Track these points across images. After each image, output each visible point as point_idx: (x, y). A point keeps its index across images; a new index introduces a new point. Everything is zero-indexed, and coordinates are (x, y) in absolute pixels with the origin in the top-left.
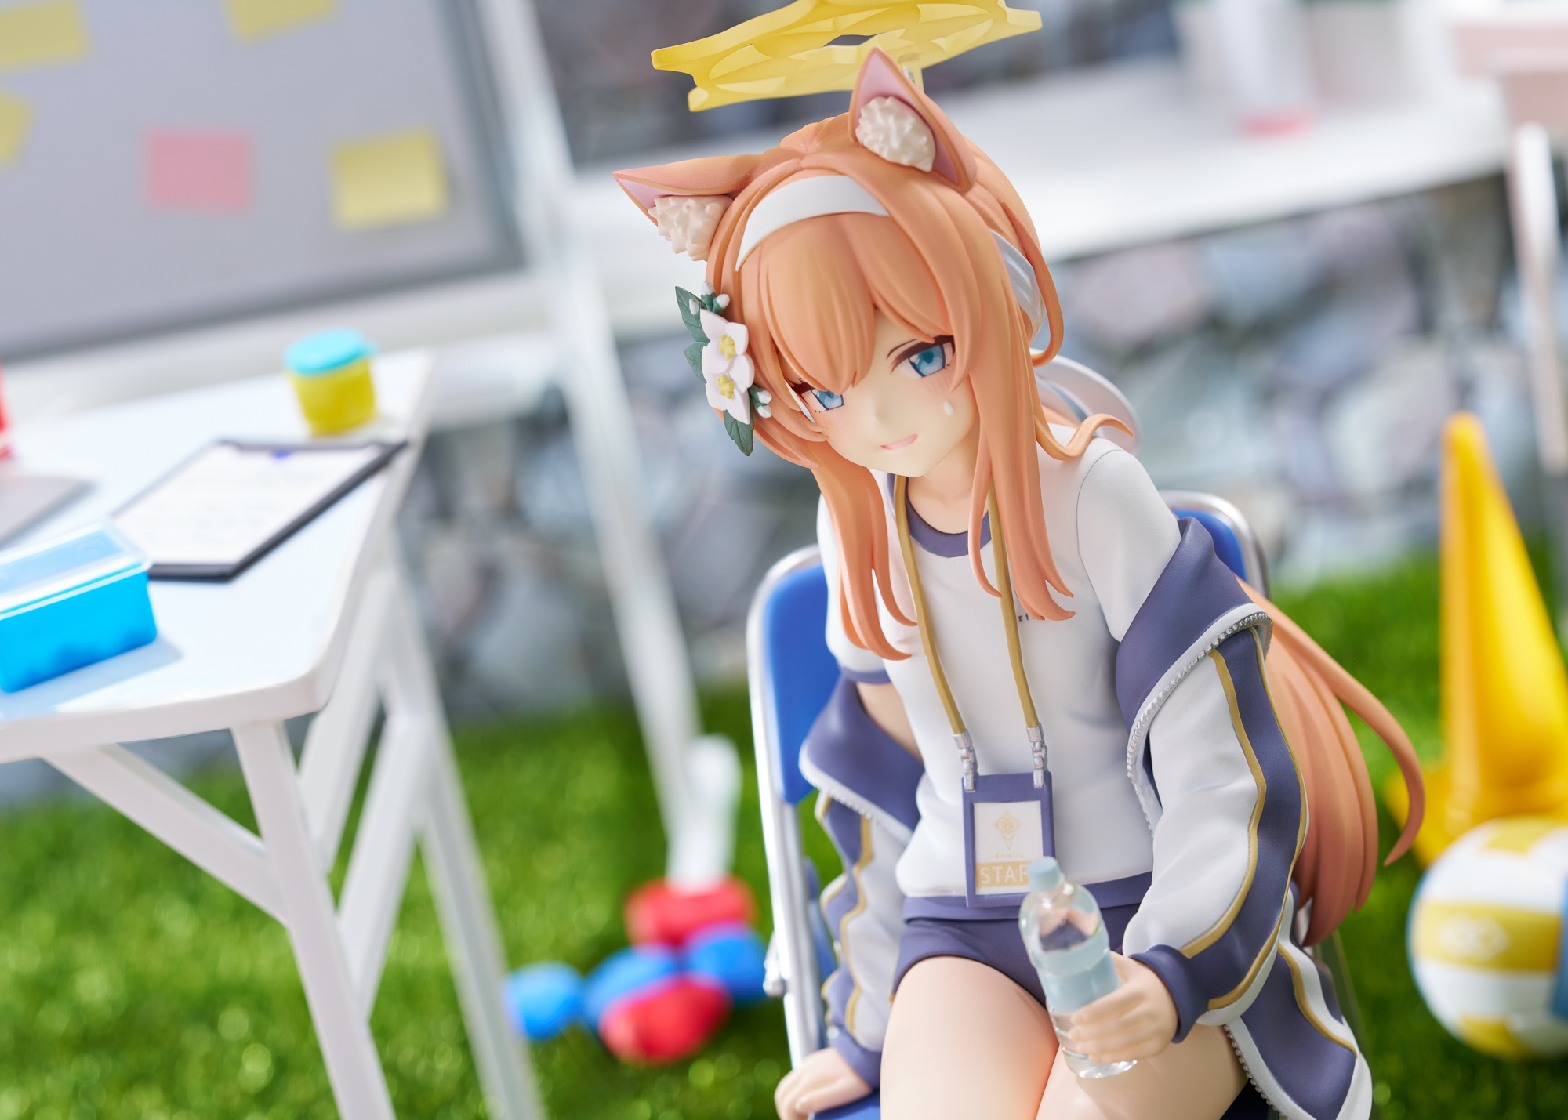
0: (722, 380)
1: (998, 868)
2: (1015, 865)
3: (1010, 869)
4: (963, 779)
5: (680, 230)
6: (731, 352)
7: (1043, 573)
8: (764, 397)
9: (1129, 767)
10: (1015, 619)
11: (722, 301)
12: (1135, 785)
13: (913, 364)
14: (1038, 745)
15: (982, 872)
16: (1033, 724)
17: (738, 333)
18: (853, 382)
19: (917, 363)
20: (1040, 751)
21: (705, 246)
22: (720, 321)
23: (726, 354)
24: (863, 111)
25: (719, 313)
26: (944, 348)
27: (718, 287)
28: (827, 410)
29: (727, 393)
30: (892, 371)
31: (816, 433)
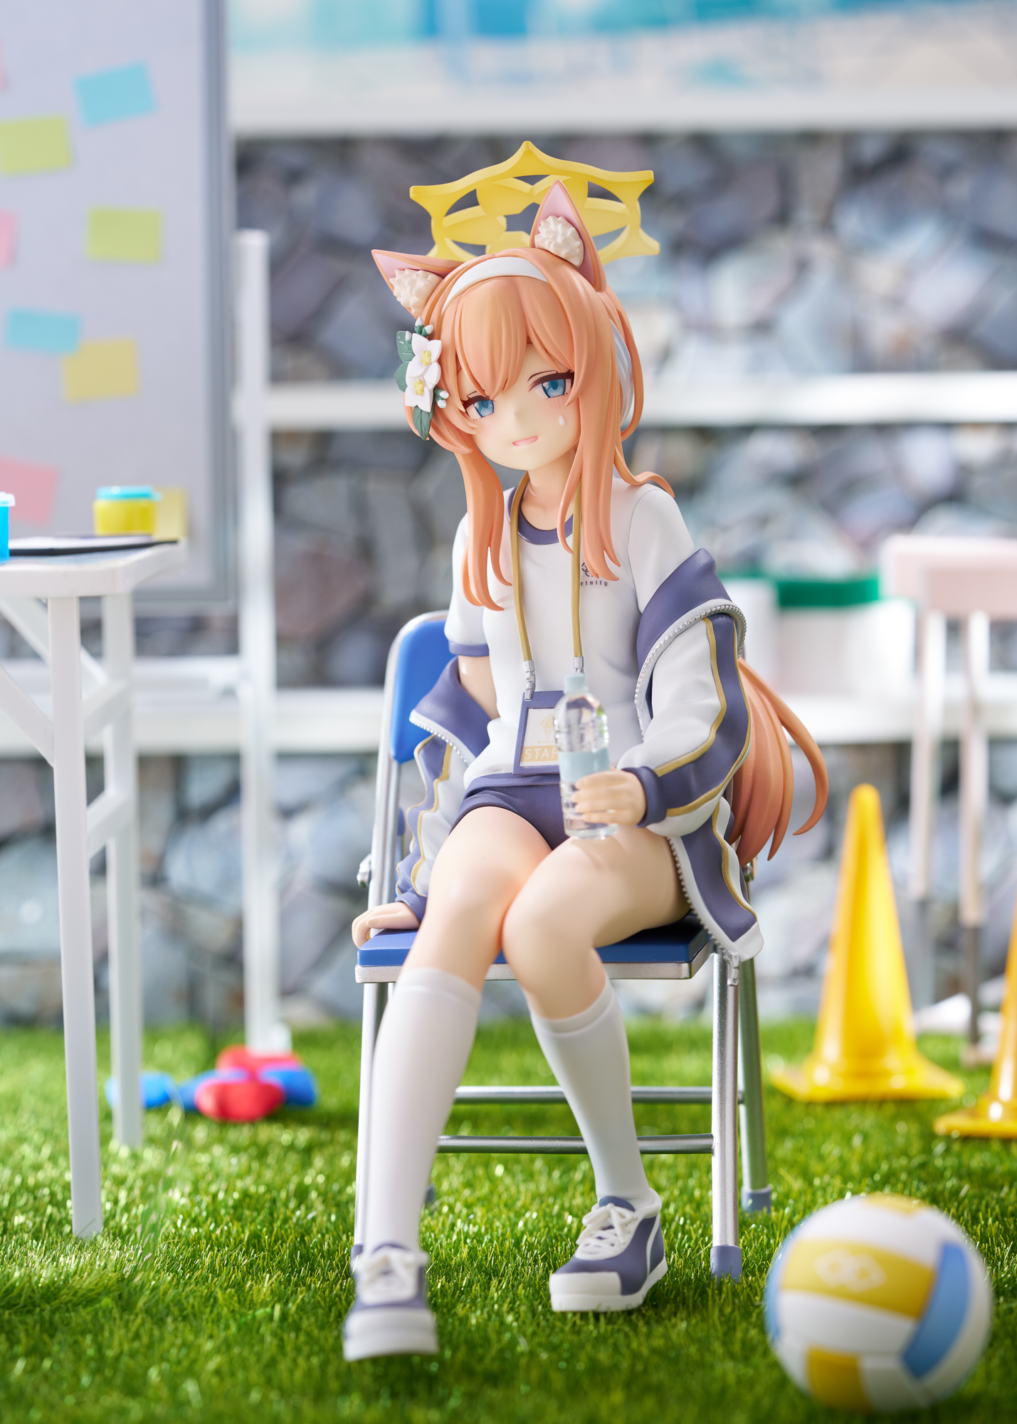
0: (418, 381)
1: (538, 750)
2: (550, 748)
3: (546, 750)
4: (524, 693)
5: (409, 288)
6: (428, 361)
7: (604, 546)
8: (443, 394)
9: (636, 696)
10: (579, 585)
11: (428, 329)
12: (638, 710)
13: (544, 388)
14: (579, 671)
15: (526, 752)
16: (579, 654)
17: (435, 346)
18: (503, 389)
19: (546, 388)
21: (423, 302)
22: (425, 340)
23: (424, 364)
24: (542, 223)
25: (425, 336)
26: (567, 380)
27: (427, 323)
28: (482, 416)
29: (419, 392)
30: (530, 390)
31: (472, 428)
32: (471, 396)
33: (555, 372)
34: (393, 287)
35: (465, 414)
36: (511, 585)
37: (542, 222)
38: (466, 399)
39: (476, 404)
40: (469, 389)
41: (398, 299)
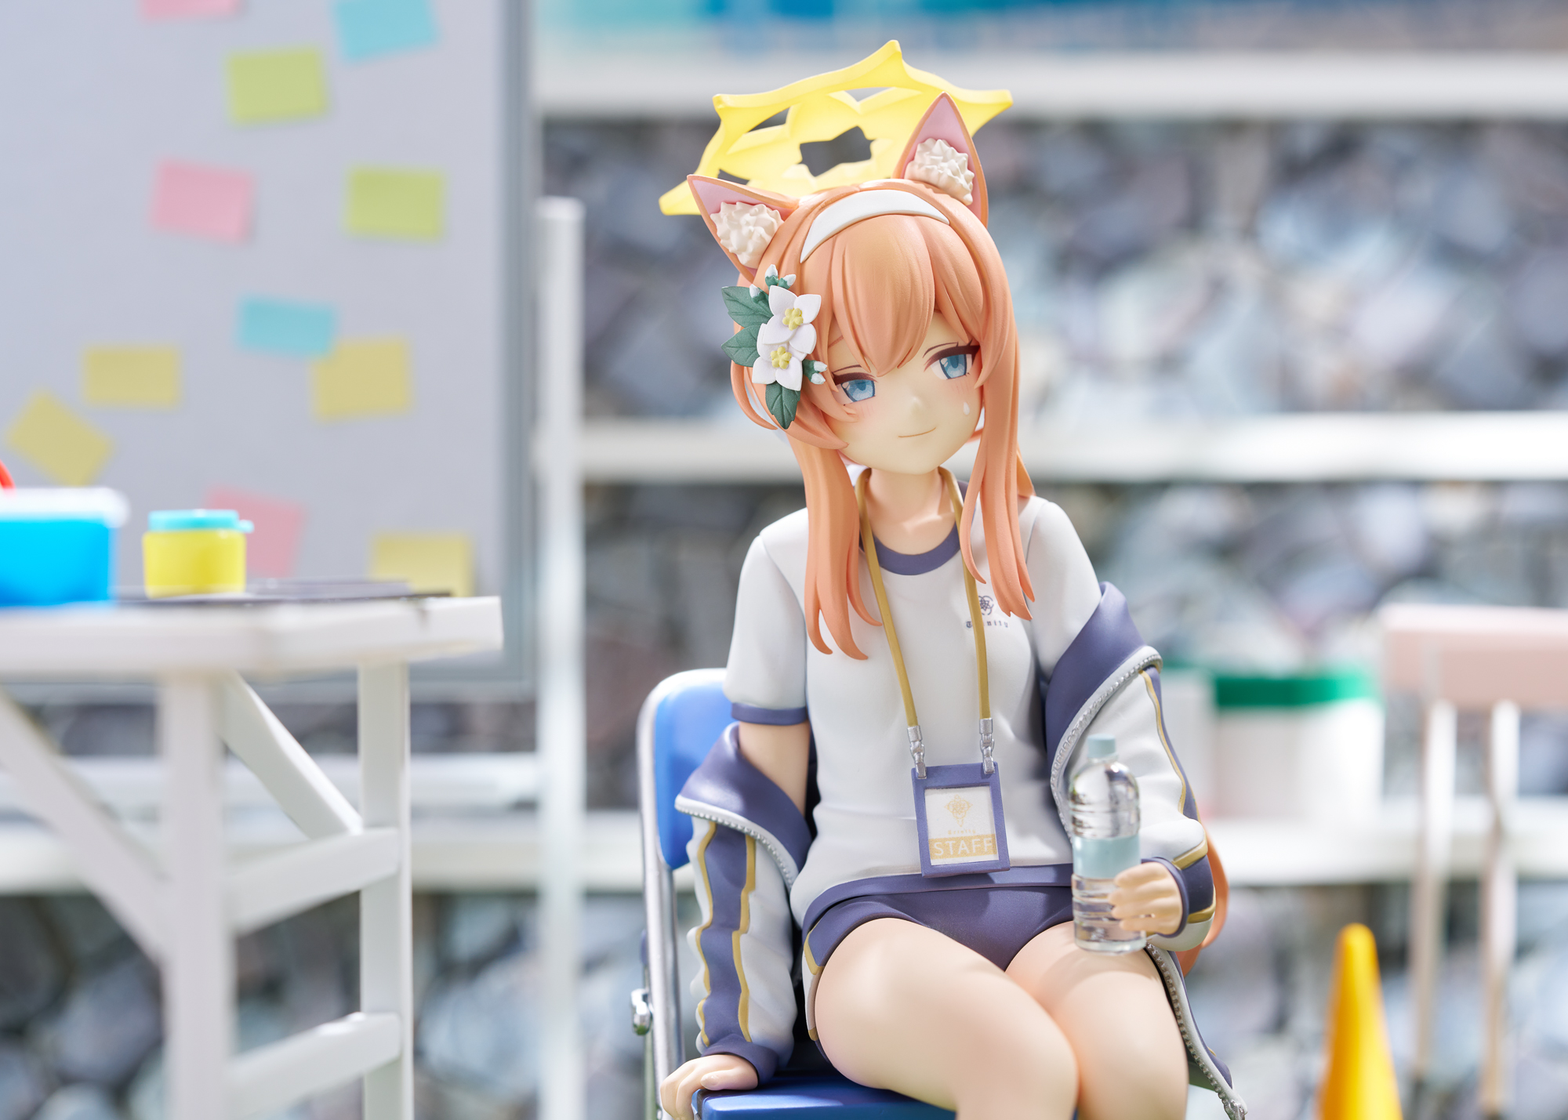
0: (778, 350)
4: (913, 769)
6: (797, 323)
7: (1018, 573)
8: (819, 366)
9: (1053, 778)
11: (789, 279)
12: (1056, 792)
13: (942, 366)
15: (935, 846)
16: (986, 715)
17: (809, 304)
18: (902, 362)
19: (945, 366)
21: (761, 249)
22: (789, 294)
23: (790, 325)
25: (787, 288)
26: (969, 355)
28: (855, 401)
29: (781, 364)
30: (926, 369)
31: (848, 414)
32: (843, 372)
33: (954, 345)
36: (880, 625)
37: (918, 146)
38: (838, 373)
39: (846, 385)
40: (847, 358)
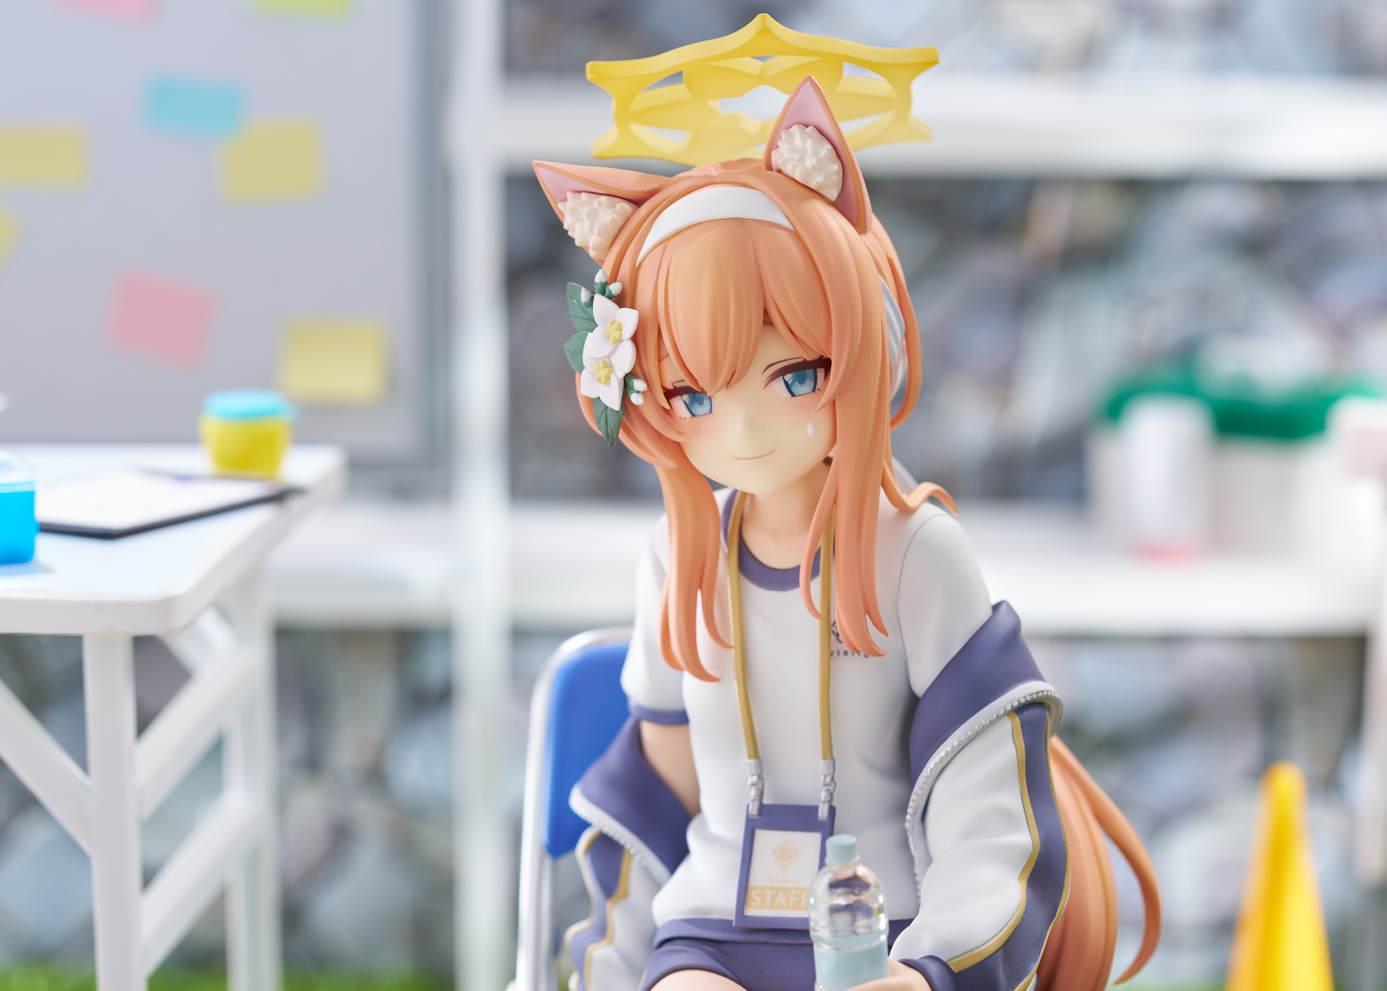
0: (601, 364)
1: (770, 892)
2: (787, 891)
3: (781, 894)
4: (748, 806)
5: (587, 224)
6: (617, 338)
7: (867, 608)
8: (639, 385)
9: (908, 817)
10: (829, 655)
11: (615, 288)
12: (909, 836)
13: (786, 383)
14: (828, 779)
15: (753, 894)
16: (828, 756)
17: (628, 319)
18: (728, 383)
19: (789, 383)
20: (829, 785)
21: (608, 243)
22: (612, 305)
23: (611, 340)
24: (783, 135)
25: (611, 298)
26: (818, 370)
27: (614, 278)
28: (693, 415)
29: (603, 379)
30: (766, 386)
31: (679, 432)
32: (678, 385)
33: (801, 360)
34: (563, 215)
35: (668, 413)
36: (729, 647)
37: (782, 133)
38: (670, 387)
39: (685, 397)
40: (673, 376)
41: (570, 233)
